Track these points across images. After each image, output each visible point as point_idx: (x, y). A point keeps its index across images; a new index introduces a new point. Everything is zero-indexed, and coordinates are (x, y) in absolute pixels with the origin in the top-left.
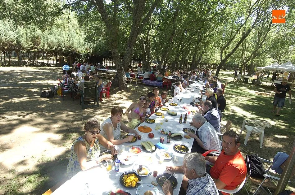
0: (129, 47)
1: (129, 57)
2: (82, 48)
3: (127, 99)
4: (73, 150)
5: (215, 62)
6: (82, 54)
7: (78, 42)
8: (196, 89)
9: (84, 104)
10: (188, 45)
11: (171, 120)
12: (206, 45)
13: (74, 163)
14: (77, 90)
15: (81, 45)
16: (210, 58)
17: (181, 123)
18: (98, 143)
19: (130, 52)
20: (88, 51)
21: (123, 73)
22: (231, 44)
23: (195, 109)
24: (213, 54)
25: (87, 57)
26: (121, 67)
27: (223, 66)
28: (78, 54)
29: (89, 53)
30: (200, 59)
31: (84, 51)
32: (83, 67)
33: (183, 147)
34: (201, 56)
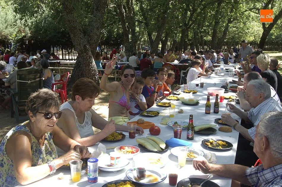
0: (97, 10)
1: (98, 29)
2: (12, 30)
3: (101, 102)
4: (5, 153)
5: (252, 39)
6: (12, 38)
7: (3, 19)
8: (228, 72)
9: (20, 115)
10: (202, 10)
11: (189, 111)
12: (233, 7)
13: (6, 181)
14: (4, 92)
15: (10, 23)
16: (244, 31)
17: (209, 113)
18: (52, 140)
19: (99, 19)
20: (23, 34)
21: (90, 57)
22: (277, 5)
23: (233, 95)
24: (248, 24)
25: (21, 46)
26: (85, 46)
27: (267, 45)
28: (5, 41)
29: (25, 37)
30: (225, 33)
31: (16, 35)
32: (13, 60)
33: (220, 142)
34: (227, 27)
